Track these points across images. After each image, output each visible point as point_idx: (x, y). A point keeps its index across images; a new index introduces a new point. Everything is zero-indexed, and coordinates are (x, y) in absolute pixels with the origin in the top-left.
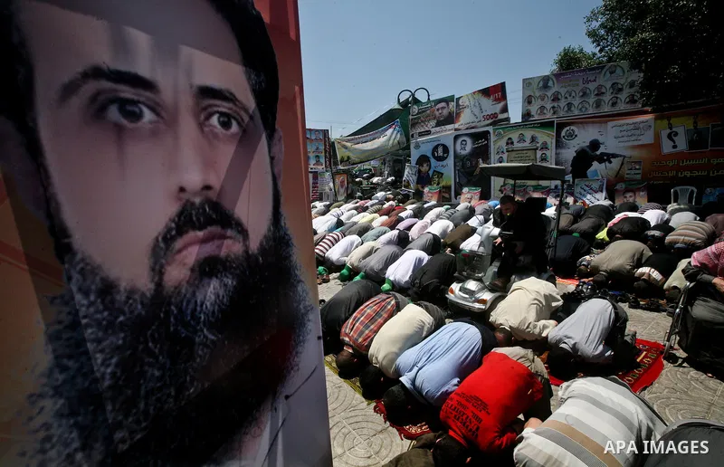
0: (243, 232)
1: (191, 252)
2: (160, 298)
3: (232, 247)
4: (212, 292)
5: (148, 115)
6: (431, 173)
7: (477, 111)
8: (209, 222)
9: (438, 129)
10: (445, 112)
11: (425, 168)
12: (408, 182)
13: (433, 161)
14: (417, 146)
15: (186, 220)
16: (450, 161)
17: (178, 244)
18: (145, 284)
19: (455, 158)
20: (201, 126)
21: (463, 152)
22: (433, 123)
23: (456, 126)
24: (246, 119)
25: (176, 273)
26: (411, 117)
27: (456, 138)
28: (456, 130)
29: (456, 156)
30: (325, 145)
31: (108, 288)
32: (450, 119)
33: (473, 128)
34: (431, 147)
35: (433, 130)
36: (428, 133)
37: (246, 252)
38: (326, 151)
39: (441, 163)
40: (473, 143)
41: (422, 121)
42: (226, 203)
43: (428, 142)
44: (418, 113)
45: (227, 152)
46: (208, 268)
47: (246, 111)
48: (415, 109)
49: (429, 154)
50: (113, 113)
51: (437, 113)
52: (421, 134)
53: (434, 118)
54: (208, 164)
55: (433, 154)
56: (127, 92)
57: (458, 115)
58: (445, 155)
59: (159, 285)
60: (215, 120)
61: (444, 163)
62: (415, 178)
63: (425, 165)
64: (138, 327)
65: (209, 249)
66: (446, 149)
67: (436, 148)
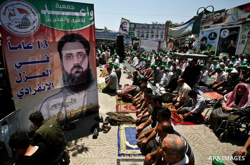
0: (83, 69)
1: (75, 70)
2: (71, 74)
3: (81, 70)
4: (77, 75)
5: (71, 57)
6: (206, 45)
7: (235, 17)
8: (78, 67)
9: (214, 25)
10: (219, 17)
11: (204, 42)
12: (195, 48)
13: (208, 40)
14: (203, 33)
15: (74, 67)
16: (217, 40)
17: (74, 69)
18: (70, 73)
19: (219, 39)
20: (77, 57)
21: (224, 37)
22: (212, 22)
23: (223, 24)
24: (84, 55)
25: (73, 72)
26: (202, 20)
27: (222, 30)
28: (222, 26)
29: (220, 38)
30: (166, 31)
31: (67, 73)
32: (221, 21)
33: (231, 25)
34: (209, 33)
35: (211, 26)
36: (209, 27)
37: (83, 71)
38: (165, 33)
39: (212, 41)
40: (230, 33)
41: (207, 22)
42: (80, 65)
43: (207, 31)
44: (206, 18)
45: (81, 59)
46: (77, 72)
47: (84, 54)
48: (205, 16)
49: (207, 37)
50: (68, 58)
51: (215, 18)
52: (205, 28)
53: (213, 21)
54: (78, 61)
55: (209, 37)
56: (70, 55)
57: (225, 19)
58: (215, 38)
59: (71, 73)
60: (79, 56)
61: (214, 41)
62: (200, 47)
63: (204, 41)
64: (69, 76)
65: (78, 70)
66: (215, 35)
67: (211, 34)
